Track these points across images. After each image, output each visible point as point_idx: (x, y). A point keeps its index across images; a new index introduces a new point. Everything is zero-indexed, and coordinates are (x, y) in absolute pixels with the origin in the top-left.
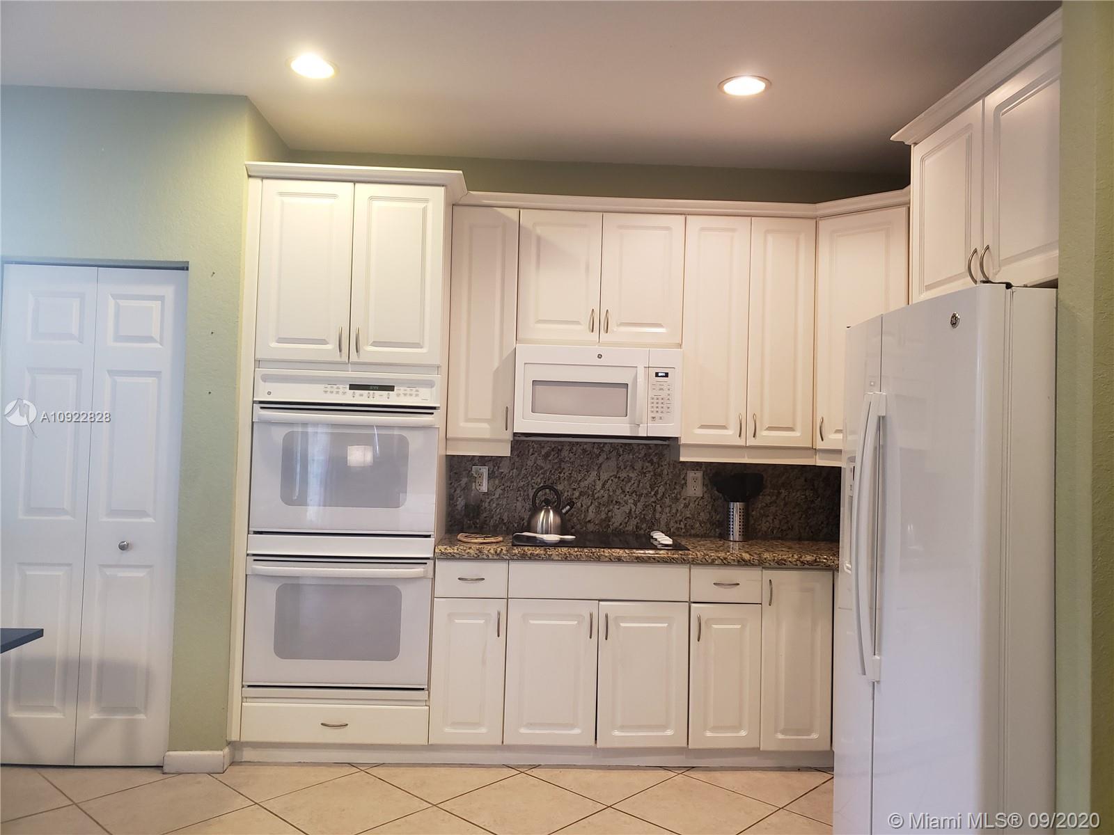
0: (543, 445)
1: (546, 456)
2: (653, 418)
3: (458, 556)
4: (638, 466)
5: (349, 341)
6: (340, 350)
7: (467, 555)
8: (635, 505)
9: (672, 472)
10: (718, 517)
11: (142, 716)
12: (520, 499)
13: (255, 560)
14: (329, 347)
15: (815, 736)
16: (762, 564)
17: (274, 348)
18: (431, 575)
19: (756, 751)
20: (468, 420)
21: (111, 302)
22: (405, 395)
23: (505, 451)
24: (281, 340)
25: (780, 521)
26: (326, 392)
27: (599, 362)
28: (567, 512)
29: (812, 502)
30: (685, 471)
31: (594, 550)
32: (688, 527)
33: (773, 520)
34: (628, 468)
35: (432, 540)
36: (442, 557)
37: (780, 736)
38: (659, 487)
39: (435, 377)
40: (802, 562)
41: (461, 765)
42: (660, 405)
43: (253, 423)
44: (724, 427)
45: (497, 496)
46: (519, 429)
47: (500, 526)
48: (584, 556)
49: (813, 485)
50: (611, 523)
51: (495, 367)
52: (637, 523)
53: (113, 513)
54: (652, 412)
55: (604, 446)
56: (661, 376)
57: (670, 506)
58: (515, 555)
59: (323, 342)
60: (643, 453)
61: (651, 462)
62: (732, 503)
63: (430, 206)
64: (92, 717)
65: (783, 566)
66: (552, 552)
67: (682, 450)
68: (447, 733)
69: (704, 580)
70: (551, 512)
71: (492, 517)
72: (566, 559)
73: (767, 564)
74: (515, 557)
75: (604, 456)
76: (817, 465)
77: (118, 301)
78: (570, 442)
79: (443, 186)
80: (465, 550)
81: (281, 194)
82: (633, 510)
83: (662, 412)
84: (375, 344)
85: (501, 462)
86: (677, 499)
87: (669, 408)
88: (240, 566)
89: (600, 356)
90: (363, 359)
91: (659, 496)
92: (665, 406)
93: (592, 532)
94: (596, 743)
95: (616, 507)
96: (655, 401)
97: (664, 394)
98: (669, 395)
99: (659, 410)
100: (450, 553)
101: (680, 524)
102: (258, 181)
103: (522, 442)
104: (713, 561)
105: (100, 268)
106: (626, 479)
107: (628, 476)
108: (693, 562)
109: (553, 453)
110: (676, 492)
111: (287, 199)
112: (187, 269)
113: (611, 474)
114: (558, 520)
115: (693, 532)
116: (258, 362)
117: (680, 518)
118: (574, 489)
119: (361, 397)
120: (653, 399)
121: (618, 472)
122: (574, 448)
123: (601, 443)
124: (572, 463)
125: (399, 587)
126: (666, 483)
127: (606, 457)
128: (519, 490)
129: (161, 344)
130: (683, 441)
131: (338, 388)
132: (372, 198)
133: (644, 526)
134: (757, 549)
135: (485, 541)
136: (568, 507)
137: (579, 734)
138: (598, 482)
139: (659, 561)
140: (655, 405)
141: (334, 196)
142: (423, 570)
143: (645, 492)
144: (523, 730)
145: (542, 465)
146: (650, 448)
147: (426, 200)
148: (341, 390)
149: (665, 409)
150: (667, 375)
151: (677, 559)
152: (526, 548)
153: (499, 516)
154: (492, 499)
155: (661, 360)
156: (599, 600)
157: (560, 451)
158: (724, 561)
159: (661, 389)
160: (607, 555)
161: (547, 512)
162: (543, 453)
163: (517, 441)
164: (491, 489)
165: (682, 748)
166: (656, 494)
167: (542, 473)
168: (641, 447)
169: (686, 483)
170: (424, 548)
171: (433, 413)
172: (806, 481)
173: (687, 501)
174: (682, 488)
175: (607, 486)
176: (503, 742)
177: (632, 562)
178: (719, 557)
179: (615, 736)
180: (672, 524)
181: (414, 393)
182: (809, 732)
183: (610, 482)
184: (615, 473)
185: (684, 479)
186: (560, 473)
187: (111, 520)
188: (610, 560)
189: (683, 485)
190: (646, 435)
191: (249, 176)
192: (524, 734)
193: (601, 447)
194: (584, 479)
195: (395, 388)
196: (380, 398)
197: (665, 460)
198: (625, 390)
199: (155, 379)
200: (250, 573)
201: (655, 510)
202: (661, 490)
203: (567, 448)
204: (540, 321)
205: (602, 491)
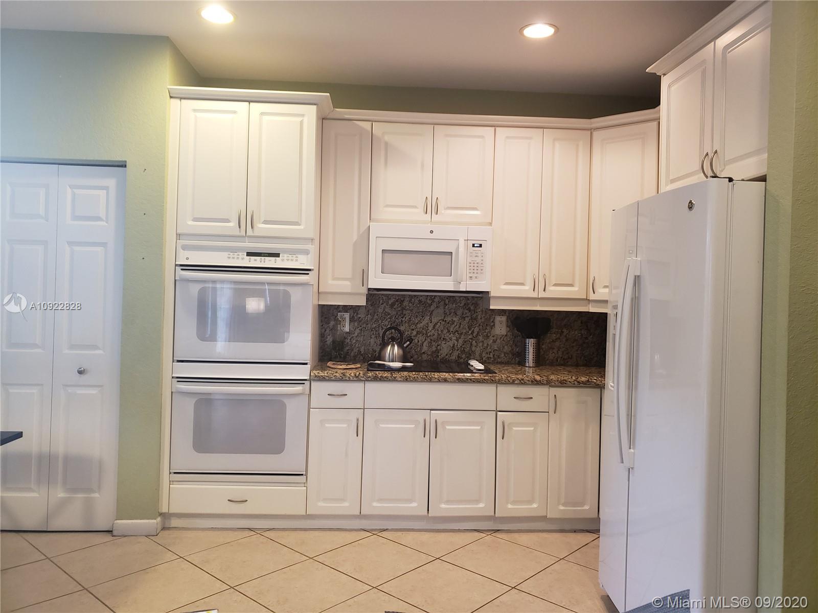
0: (390, 297)
1: (392, 306)
2: (471, 277)
3: (327, 378)
4: (459, 312)
5: (246, 220)
6: (240, 227)
7: (334, 378)
8: (457, 341)
9: (484, 317)
10: (517, 349)
11: (97, 495)
12: (373, 336)
13: (178, 381)
14: (231, 224)
15: (586, 507)
16: (549, 383)
17: (190, 225)
18: (308, 392)
19: (544, 518)
20: (334, 279)
21: (69, 190)
22: (288, 260)
23: (362, 301)
24: (195, 220)
25: (563, 352)
26: (230, 258)
27: (431, 236)
28: (407, 346)
29: (586, 338)
30: (493, 316)
31: (427, 374)
32: (495, 356)
33: (557, 352)
34: (452, 314)
35: (308, 366)
36: (315, 379)
37: (562, 508)
38: (474, 328)
39: (309, 247)
40: (578, 382)
41: (330, 529)
42: (476, 268)
43: (175, 280)
44: (522, 284)
45: (356, 334)
46: (372, 285)
47: (359, 356)
48: (420, 378)
49: (587, 326)
50: (440, 354)
51: (355, 240)
52: (459, 354)
53: (72, 347)
54: (470, 273)
55: (434, 298)
56: (477, 247)
57: (483, 342)
58: (370, 377)
59: (227, 221)
60: (463, 303)
61: (469, 310)
62: (528, 339)
64: (59, 496)
65: (565, 385)
66: (396, 375)
67: (492, 301)
68: (320, 506)
69: (507, 395)
70: (396, 346)
71: (353, 350)
72: (406, 380)
73: (553, 383)
74: (369, 379)
75: (434, 305)
76: (590, 311)
77: (74, 190)
78: (410, 295)
79: (315, 104)
80: (332, 374)
81: (195, 110)
82: (456, 344)
83: (477, 273)
84: (266, 222)
85: (359, 309)
86: (488, 337)
87: (482, 270)
88: (168, 385)
89: (432, 232)
90: (257, 233)
91: (474, 335)
92: (479, 268)
93: (426, 360)
94: (428, 513)
95: (443, 342)
96: (472, 265)
97: (478, 260)
98: (482, 260)
99: (475, 271)
100: (322, 376)
101: (490, 355)
102: (178, 101)
103: (374, 295)
104: (514, 381)
105: (60, 166)
106: (450, 322)
107: (452, 320)
108: (499, 382)
109: (397, 303)
110: (487, 331)
111: (199, 115)
112: (125, 166)
113: (440, 319)
114: (401, 352)
115: (499, 360)
116: (179, 236)
117: (490, 350)
118: (413, 330)
119: (255, 262)
120: (470, 263)
121: (445, 317)
122: (413, 300)
123: (432, 296)
124: (411, 311)
125: (285, 401)
126: (480, 325)
127: (436, 306)
128: (372, 331)
129: (107, 223)
130: (492, 294)
131: (238, 255)
132: (262, 114)
133: (464, 356)
134: (545, 373)
135: (347, 367)
136: (408, 343)
137: (416, 507)
138: (430, 324)
139: (474, 382)
140: (472, 268)
141: (235, 112)
142: (301, 388)
143: (464, 331)
144: (375, 504)
145: (389, 311)
146: (468, 299)
147: (303, 115)
148: (240, 257)
149: (479, 271)
150: (481, 246)
151: (488, 380)
152: (377, 372)
153: (358, 349)
154: (353, 337)
155: (477, 235)
156: (431, 410)
157: (403, 301)
158: (522, 381)
159: (476, 256)
160: (436, 377)
161: (393, 346)
162: (390, 303)
163: (371, 294)
164: (352, 329)
165: (491, 516)
166: (473, 332)
167: (389, 318)
168: (462, 299)
169: (494, 325)
170: (303, 373)
171: (308, 274)
172: (582, 323)
173: (495, 338)
174: (492, 328)
175: (437, 326)
176: (360, 513)
177: (455, 382)
178: (518, 379)
179: (442, 508)
180: (484, 355)
181: (295, 259)
182: (583, 504)
183: (439, 324)
184: (443, 318)
185: (493, 322)
186: (403, 318)
187: (72, 352)
188: (439, 381)
189: (492, 326)
190: (465, 290)
191: (171, 97)
192: (376, 507)
193: (433, 299)
194: (420, 322)
195: (281, 255)
196: (269, 262)
197: (480, 308)
198: (450, 257)
199: (102, 248)
200: (175, 391)
201: (471, 345)
202: (476, 330)
203: (407, 299)
204: (387, 206)
205: (433, 331)
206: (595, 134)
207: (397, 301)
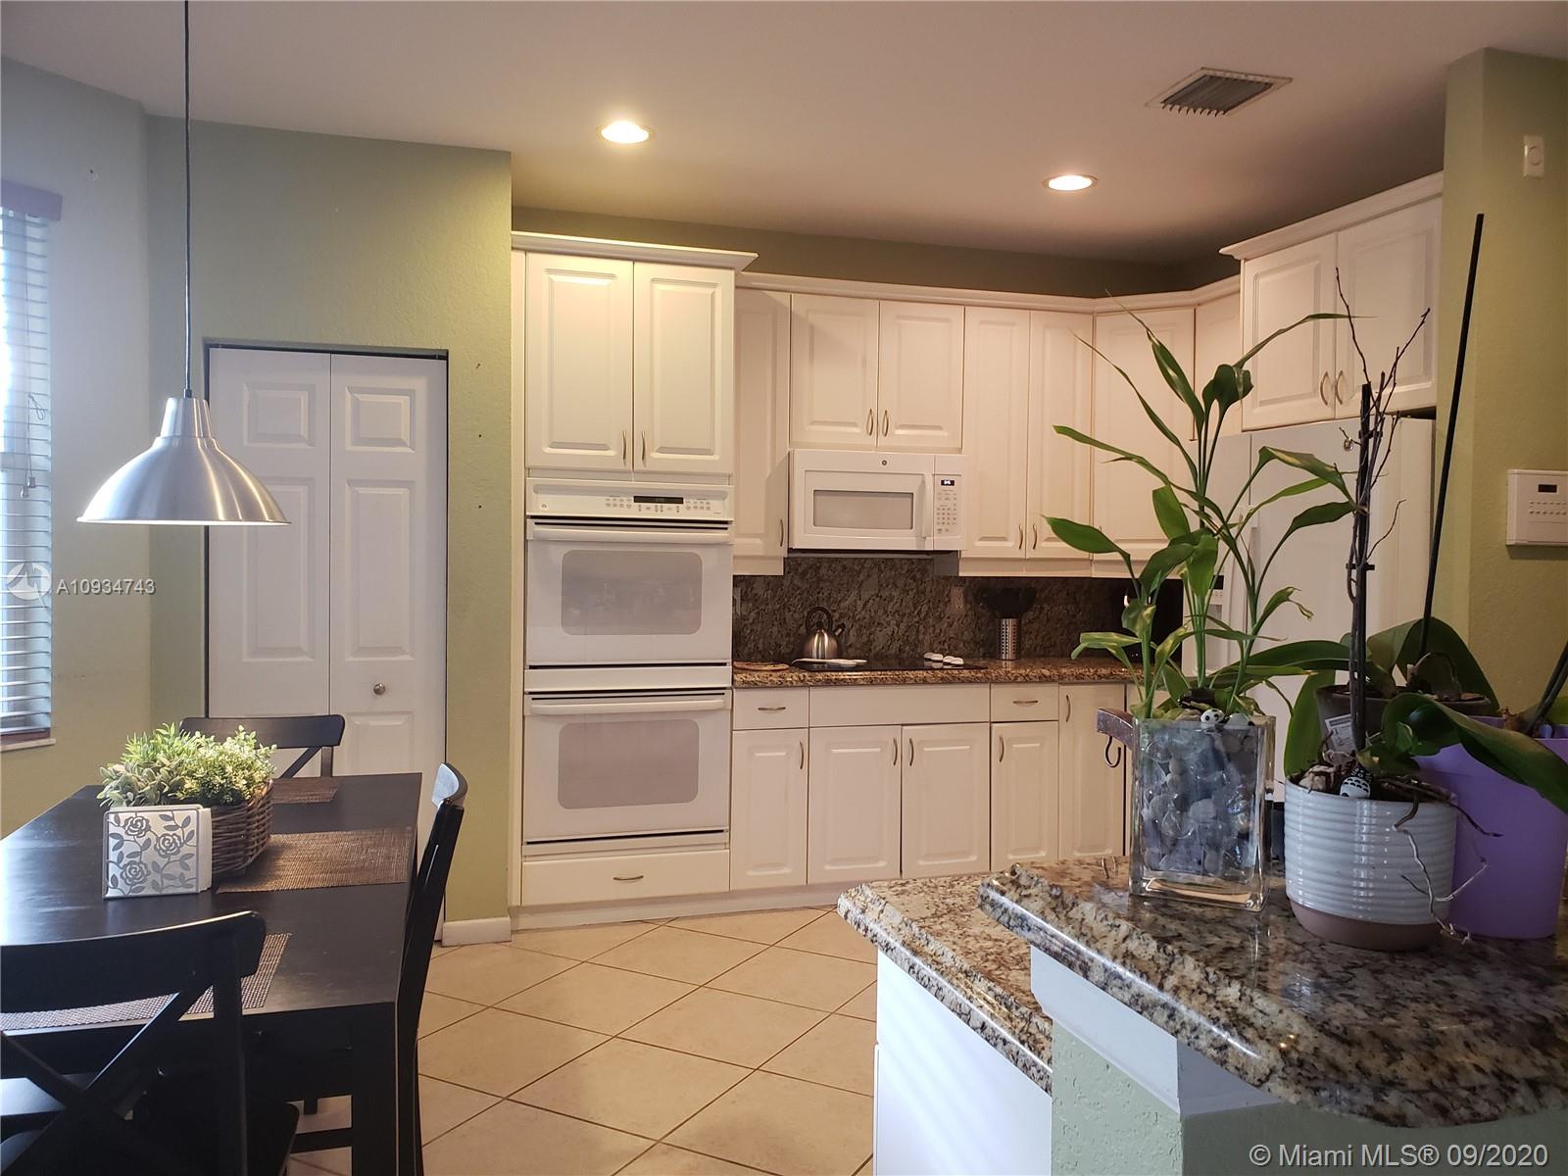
0: (799, 562)
1: (804, 573)
2: (940, 530)
3: (760, 684)
4: (900, 584)
5: (633, 446)
6: (624, 458)
8: (898, 626)
9: (935, 589)
10: (983, 636)
12: (775, 623)
13: (533, 699)
14: (611, 453)
16: (1061, 680)
17: (547, 454)
18: (729, 706)
21: (348, 395)
22: (696, 507)
23: (775, 569)
24: (554, 445)
26: (608, 505)
27: (884, 469)
28: (839, 635)
30: (949, 588)
31: (896, 673)
32: (952, 647)
34: (890, 586)
35: (729, 668)
36: (739, 686)
38: (922, 605)
39: (726, 487)
40: (1099, 676)
42: (946, 516)
43: (526, 541)
44: (1004, 539)
45: (751, 620)
46: (798, 543)
48: (889, 679)
51: (767, 475)
53: (360, 651)
54: (939, 524)
55: (865, 562)
56: (947, 485)
57: (934, 626)
58: (820, 680)
59: (605, 447)
60: (906, 568)
61: (914, 579)
62: (1004, 620)
63: (719, 291)
65: (1081, 681)
66: (856, 676)
67: (961, 565)
69: (1003, 699)
70: (825, 635)
72: (871, 683)
73: (1067, 680)
74: (820, 683)
75: (865, 572)
76: (1092, 576)
77: (356, 395)
79: (731, 269)
80: (766, 679)
81: (549, 271)
82: (896, 632)
83: (947, 524)
84: (662, 450)
86: (941, 619)
87: (955, 520)
88: (517, 706)
89: (884, 463)
90: (649, 468)
91: (922, 616)
92: (951, 517)
94: (901, 874)
95: (878, 629)
96: (941, 512)
97: (949, 503)
98: (955, 505)
99: (946, 521)
100: (748, 682)
101: (944, 645)
102: (523, 255)
103: (790, 559)
105: (333, 355)
106: (888, 598)
107: (890, 594)
108: (996, 681)
109: (810, 571)
110: (939, 610)
111: (556, 278)
112: (447, 358)
113: (873, 593)
114: (834, 643)
117: (944, 638)
118: (836, 611)
119: (648, 511)
120: (939, 509)
121: (879, 590)
122: (833, 565)
123: (862, 558)
124: (831, 582)
125: (696, 721)
126: (929, 602)
127: (866, 575)
129: (412, 448)
130: (965, 555)
131: (622, 500)
132: (654, 280)
133: (907, 648)
136: (840, 630)
137: (884, 867)
138: (859, 602)
140: (941, 516)
141: (612, 276)
142: (721, 701)
143: (908, 611)
144: (828, 867)
145: (799, 584)
146: (913, 563)
147: (715, 285)
148: (625, 503)
149: (951, 521)
150: (952, 483)
152: (827, 674)
155: (949, 466)
156: (903, 725)
157: (819, 568)
158: (1026, 678)
159: (947, 499)
160: (913, 676)
161: (822, 635)
166: (920, 612)
168: (903, 562)
169: (949, 600)
170: (722, 677)
171: (726, 529)
173: (951, 620)
174: (946, 606)
175: (869, 605)
176: (806, 882)
177: (937, 683)
178: (1021, 675)
179: (923, 866)
180: (935, 646)
181: (705, 506)
183: (871, 601)
184: (877, 591)
185: (947, 596)
186: (819, 593)
187: (359, 659)
188: (916, 683)
189: (946, 603)
190: (932, 549)
191: (513, 249)
192: (829, 872)
193: (862, 563)
194: (844, 599)
195: (684, 500)
196: (669, 512)
197: (928, 576)
198: (909, 500)
199: (406, 489)
200: (529, 714)
201: (918, 632)
202: (925, 608)
203: (826, 565)
204: (813, 423)
205: (863, 613)
206: (1100, 320)
207: (810, 568)
